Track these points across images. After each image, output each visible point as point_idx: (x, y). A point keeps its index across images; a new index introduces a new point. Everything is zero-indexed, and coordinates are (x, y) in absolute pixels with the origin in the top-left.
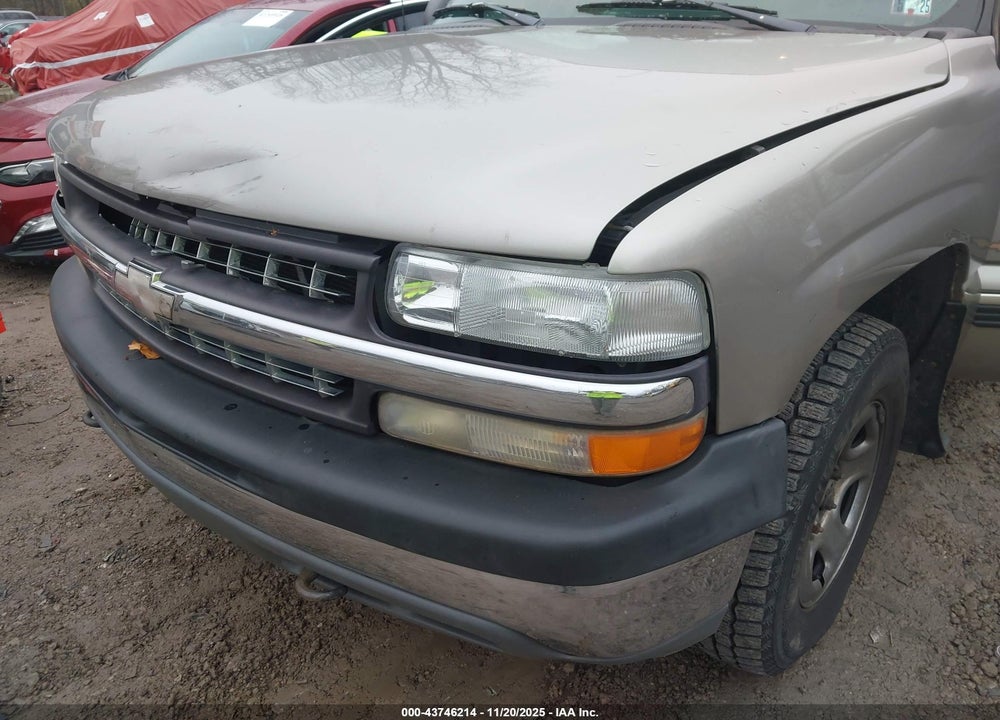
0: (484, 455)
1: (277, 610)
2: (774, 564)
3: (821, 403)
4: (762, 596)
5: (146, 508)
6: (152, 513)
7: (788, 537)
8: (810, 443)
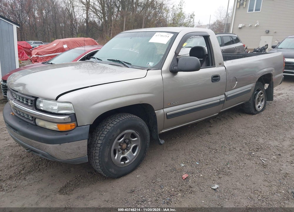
0: (47, 128)
1: (34, 165)
2: (99, 152)
3: (110, 126)
4: (97, 157)
5: (20, 149)
6: (21, 150)
7: (101, 148)
8: (106, 132)
